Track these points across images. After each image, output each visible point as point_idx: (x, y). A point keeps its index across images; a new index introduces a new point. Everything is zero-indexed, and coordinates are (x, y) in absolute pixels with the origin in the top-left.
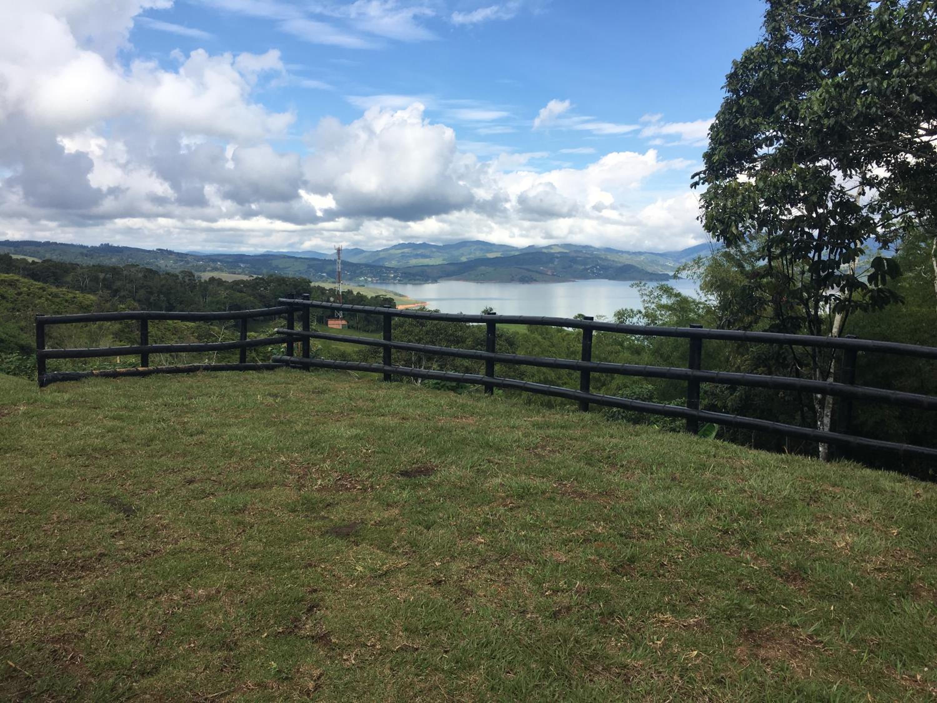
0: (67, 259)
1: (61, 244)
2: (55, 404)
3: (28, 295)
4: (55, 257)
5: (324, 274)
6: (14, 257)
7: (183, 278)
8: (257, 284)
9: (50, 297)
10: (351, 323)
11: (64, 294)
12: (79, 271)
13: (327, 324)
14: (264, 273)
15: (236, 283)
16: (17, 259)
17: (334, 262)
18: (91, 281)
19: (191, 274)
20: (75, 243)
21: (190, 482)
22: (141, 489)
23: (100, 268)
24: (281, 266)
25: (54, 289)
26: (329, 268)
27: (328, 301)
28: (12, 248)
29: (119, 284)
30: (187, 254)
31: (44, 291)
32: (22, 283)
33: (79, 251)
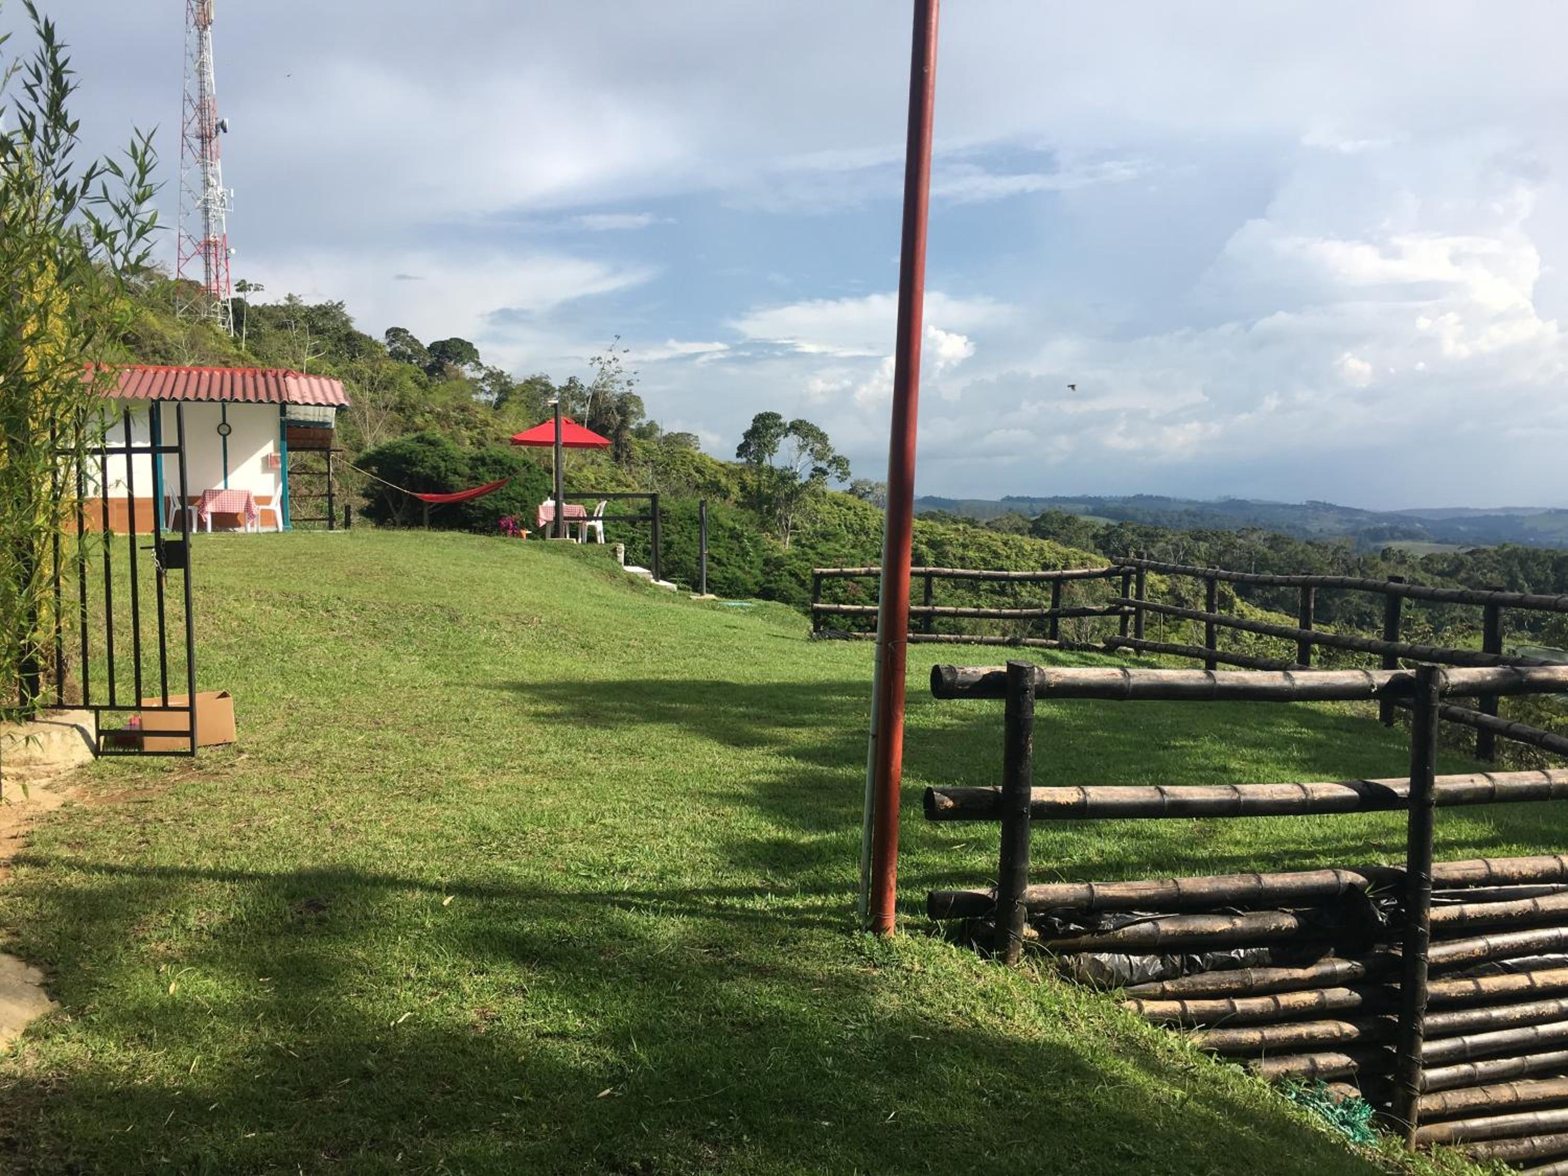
24: (1542, 529)
28: (1090, 506)
33: (1183, 507)
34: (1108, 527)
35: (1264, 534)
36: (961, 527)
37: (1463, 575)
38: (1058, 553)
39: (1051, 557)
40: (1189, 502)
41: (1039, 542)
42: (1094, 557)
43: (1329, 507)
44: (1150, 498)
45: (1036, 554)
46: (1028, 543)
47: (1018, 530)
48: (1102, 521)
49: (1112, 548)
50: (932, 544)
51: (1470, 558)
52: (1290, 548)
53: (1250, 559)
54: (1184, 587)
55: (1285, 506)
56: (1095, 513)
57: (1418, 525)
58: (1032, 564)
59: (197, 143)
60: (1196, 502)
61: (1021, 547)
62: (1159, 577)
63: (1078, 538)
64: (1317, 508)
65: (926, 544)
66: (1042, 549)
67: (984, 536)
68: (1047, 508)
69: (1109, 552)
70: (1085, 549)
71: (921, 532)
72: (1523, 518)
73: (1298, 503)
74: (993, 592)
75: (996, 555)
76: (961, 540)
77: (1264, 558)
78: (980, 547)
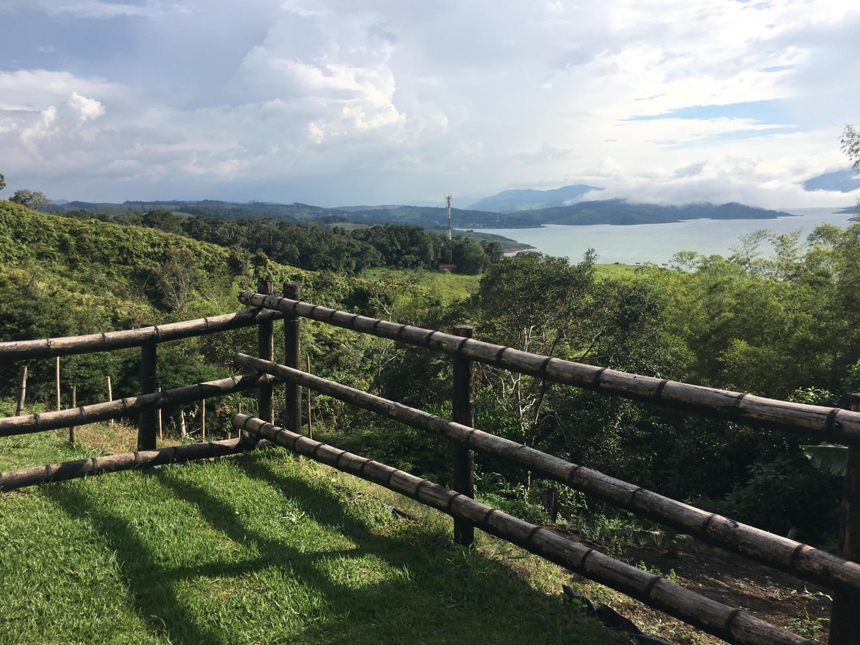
5: (436, 222)
12: (227, 225)
14: (384, 221)
18: (235, 233)
24: (398, 215)
26: (441, 215)
33: (231, 207)
34: (189, 219)
35: (276, 221)
36: (93, 221)
37: (371, 240)
38: (160, 236)
39: (156, 239)
40: (233, 204)
41: (149, 230)
42: (184, 238)
43: (305, 206)
44: (212, 201)
45: (146, 238)
46: (140, 230)
47: (135, 222)
48: (186, 215)
49: (193, 231)
50: (73, 233)
51: (373, 231)
52: (290, 228)
53: (270, 235)
54: (239, 254)
55: (283, 206)
56: (181, 210)
57: (345, 215)
58: (144, 244)
60: (237, 204)
61: (136, 234)
62: (223, 249)
63: (173, 225)
64: (299, 206)
65: (69, 233)
66: (150, 234)
67: (110, 227)
68: (152, 208)
69: (192, 233)
70: (177, 232)
71: (65, 225)
72: (390, 210)
73: (289, 204)
74: (119, 263)
75: (119, 239)
76: (94, 230)
77: (277, 234)
78: (108, 234)
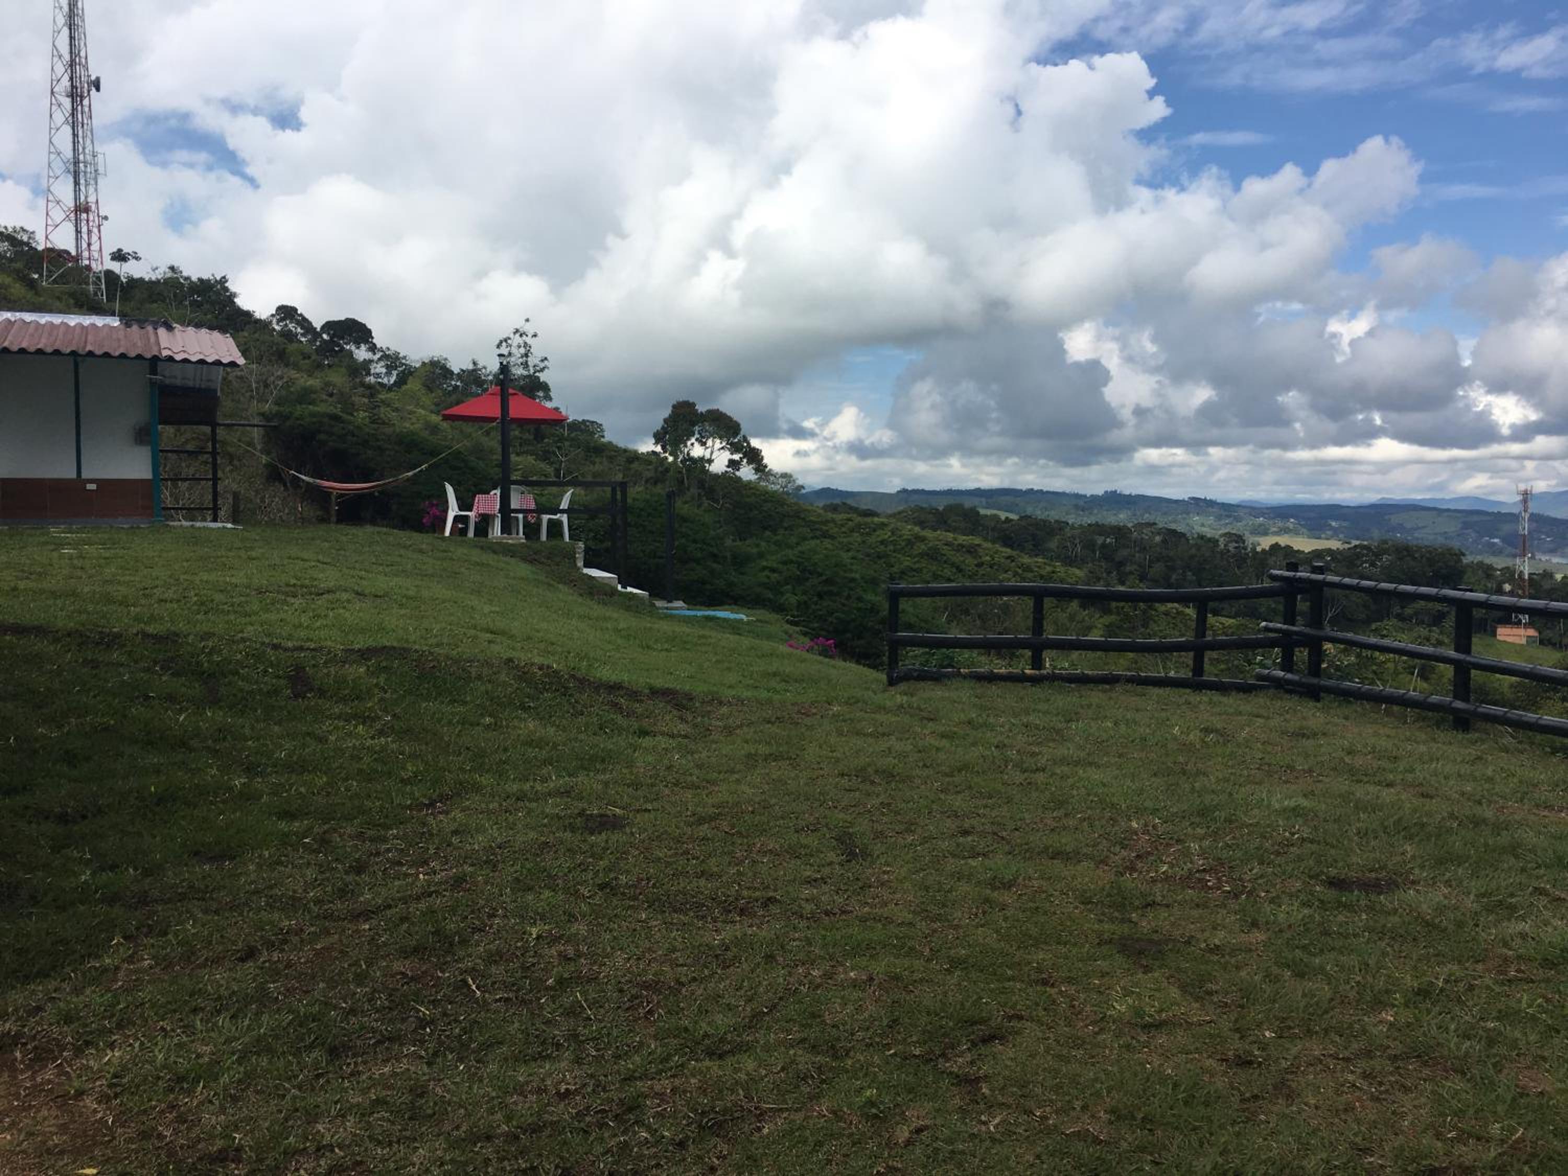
0: (1053, 515)
1: (1048, 492)
2: (881, 709)
3: (991, 567)
4: (1039, 514)
5: (1496, 540)
6: (983, 512)
7: (1225, 545)
8: (1358, 556)
9: (1020, 571)
10: (1548, 634)
11: (1039, 567)
12: (1068, 532)
13: (1494, 634)
14: (1376, 535)
15: (1318, 554)
16: (986, 516)
17: (1513, 518)
18: (1083, 548)
19: (1239, 539)
20: (1067, 492)
21: (966, 833)
22: (893, 830)
23: (1100, 529)
24: (1408, 525)
25: (1026, 560)
26: (1506, 528)
27: (1500, 591)
28: (983, 500)
29: (1124, 552)
30: (1238, 506)
31: (1013, 561)
32: (984, 549)
59: (67, 102)
